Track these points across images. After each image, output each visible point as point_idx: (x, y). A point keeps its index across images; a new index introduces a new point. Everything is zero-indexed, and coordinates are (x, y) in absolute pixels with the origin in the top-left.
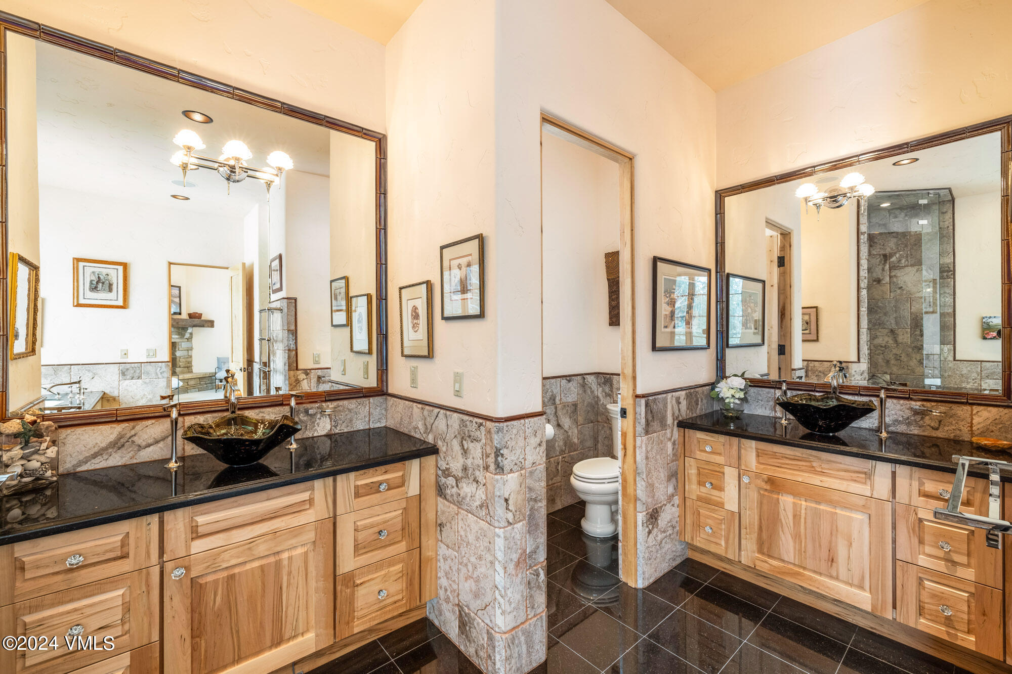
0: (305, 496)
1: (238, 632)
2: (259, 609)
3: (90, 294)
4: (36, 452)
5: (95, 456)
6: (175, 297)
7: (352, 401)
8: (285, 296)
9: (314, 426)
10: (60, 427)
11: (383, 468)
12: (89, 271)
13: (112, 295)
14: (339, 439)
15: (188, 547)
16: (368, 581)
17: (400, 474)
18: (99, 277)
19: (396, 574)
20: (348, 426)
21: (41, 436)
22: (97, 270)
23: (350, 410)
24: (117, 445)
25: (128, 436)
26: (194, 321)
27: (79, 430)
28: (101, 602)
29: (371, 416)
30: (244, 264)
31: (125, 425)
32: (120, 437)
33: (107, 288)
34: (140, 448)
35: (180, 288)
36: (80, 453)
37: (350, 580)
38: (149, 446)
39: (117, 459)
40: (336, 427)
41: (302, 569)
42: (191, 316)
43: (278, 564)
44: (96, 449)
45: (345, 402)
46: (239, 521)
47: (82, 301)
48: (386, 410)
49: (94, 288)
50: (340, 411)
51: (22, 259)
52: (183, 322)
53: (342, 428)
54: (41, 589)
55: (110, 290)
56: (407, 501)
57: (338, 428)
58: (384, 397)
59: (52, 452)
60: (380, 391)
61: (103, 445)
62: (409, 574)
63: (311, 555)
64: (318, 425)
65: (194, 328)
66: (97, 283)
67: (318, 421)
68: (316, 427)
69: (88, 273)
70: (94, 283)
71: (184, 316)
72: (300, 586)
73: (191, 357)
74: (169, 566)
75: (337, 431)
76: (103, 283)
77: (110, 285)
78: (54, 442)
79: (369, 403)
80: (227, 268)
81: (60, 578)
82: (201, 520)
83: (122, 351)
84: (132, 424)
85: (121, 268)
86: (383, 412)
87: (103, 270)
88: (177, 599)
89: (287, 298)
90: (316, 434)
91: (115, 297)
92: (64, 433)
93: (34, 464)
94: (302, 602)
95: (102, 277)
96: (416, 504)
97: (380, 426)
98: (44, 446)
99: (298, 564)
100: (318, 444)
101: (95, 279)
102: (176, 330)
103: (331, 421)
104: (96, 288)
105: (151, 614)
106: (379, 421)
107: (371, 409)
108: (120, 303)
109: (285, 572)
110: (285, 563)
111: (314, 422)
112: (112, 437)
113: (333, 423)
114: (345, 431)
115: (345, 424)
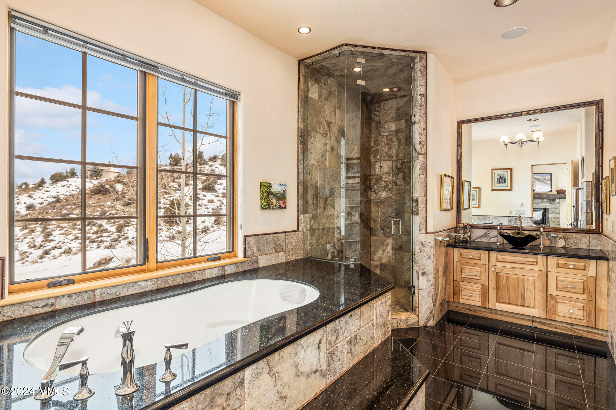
0: (535, 260)
1: (510, 294)
2: (517, 291)
3: (497, 185)
4: (466, 233)
5: (479, 237)
6: (548, 181)
7: (578, 234)
8: (585, 181)
9: (556, 242)
10: (471, 228)
11: (572, 259)
12: (497, 174)
13: (506, 185)
14: (570, 250)
15: (496, 263)
16: (563, 303)
17: (583, 264)
18: (500, 177)
19: (579, 307)
20: (575, 246)
21: (467, 229)
22: (499, 173)
23: (576, 238)
24: (485, 236)
25: (487, 233)
26: (560, 195)
27: (476, 230)
28: (475, 269)
29: (590, 243)
30: (572, 161)
31: (487, 230)
32: (486, 233)
33: (504, 181)
34: (491, 238)
35: (551, 174)
36: (476, 236)
37: (553, 297)
38: (493, 237)
39: (484, 240)
40: (568, 245)
41: (533, 285)
42: (558, 192)
43: (523, 280)
44: (480, 236)
45: (574, 234)
46: (510, 261)
47: (494, 188)
48: (601, 241)
49: (498, 182)
50: (570, 238)
51: (466, 181)
52: (552, 196)
53: (572, 245)
54: (464, 260)
55: (505, 182)
56: (587, 278)
57: (569, 245)
58: (600, 235)
59: (469, 234)
60: (599, 232)
61: (481, 235)
62: (588, 310)
63: (537, 282)
64: (558, 242)
65: (561, 200)
66: (500, 179)
67: (558, 240)
68: (557, 243)
69: (496, 174)
70: (499, 179)
71: (554, 192)
72: (532, 291)
73: (559, 218)
74: (490, 266)
75: (569, 247)
76: (502, 179)
77: (505, 180)
78: (470, 231)
79: (589, 236)
80: (565, 163)
81: (468, 259)
82: (499, 257)
83: (510, 211)
84: (488, 230)
85: (509, 171)
86: (599, 242)
87: (502, 173)
88: (492, 276)
89: (586, 182)
90: (557, 246)
91: (507, 185)
92: (473, 230)
93: (466, 236)
94: (533, 297)
95: (501, 176)
96: (594, 280)
97: (597, 249)
98: (468, 232)
99: (531, 283)
100: (558, 250)
101: (499, 177)
102: (548, 201)
103: (565, 241)
104: (499, 181)
105: (486, 277)
106: (596, 246)
107: (590, 240)
108: (509, 188)
109: (526, 283)
110: (526, 280)
111: (556, 241)
112: (483, 233)
113: (566, 243)
114: (574, 247)
115: (573, 244)
